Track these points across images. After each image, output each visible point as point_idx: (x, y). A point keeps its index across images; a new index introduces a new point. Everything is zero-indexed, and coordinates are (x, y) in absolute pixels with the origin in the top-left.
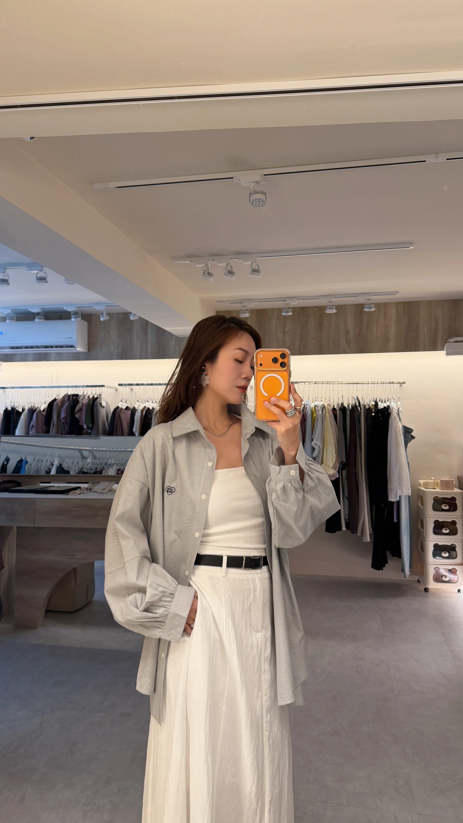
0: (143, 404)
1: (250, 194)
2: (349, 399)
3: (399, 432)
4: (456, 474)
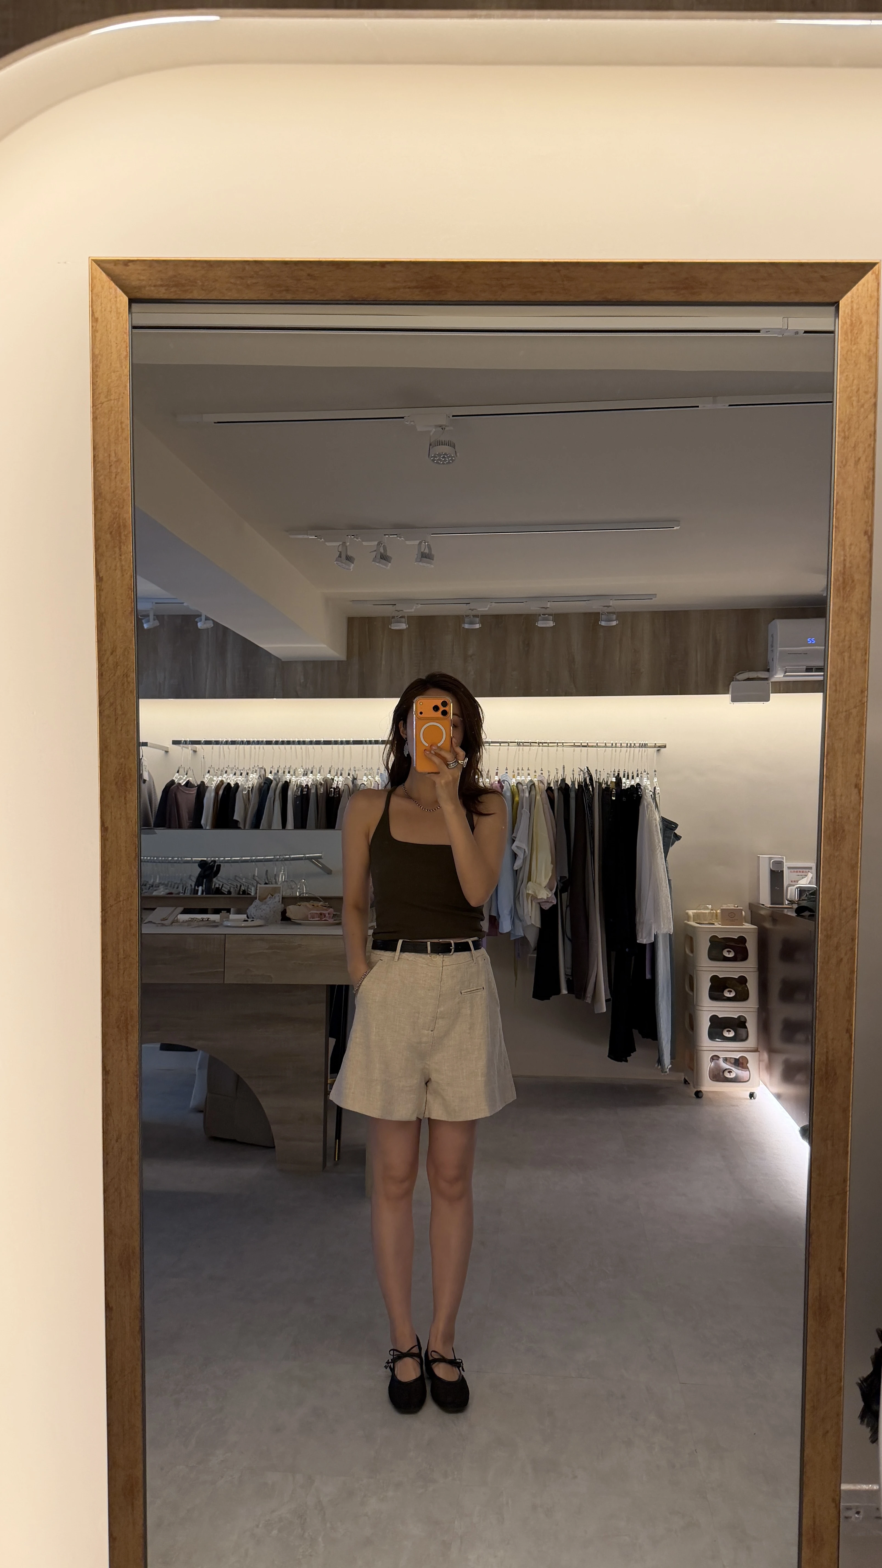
0: (218, 777)
1: (430, 445)
2: (574, 772)
3: (654, 829)
4: (747, 900)
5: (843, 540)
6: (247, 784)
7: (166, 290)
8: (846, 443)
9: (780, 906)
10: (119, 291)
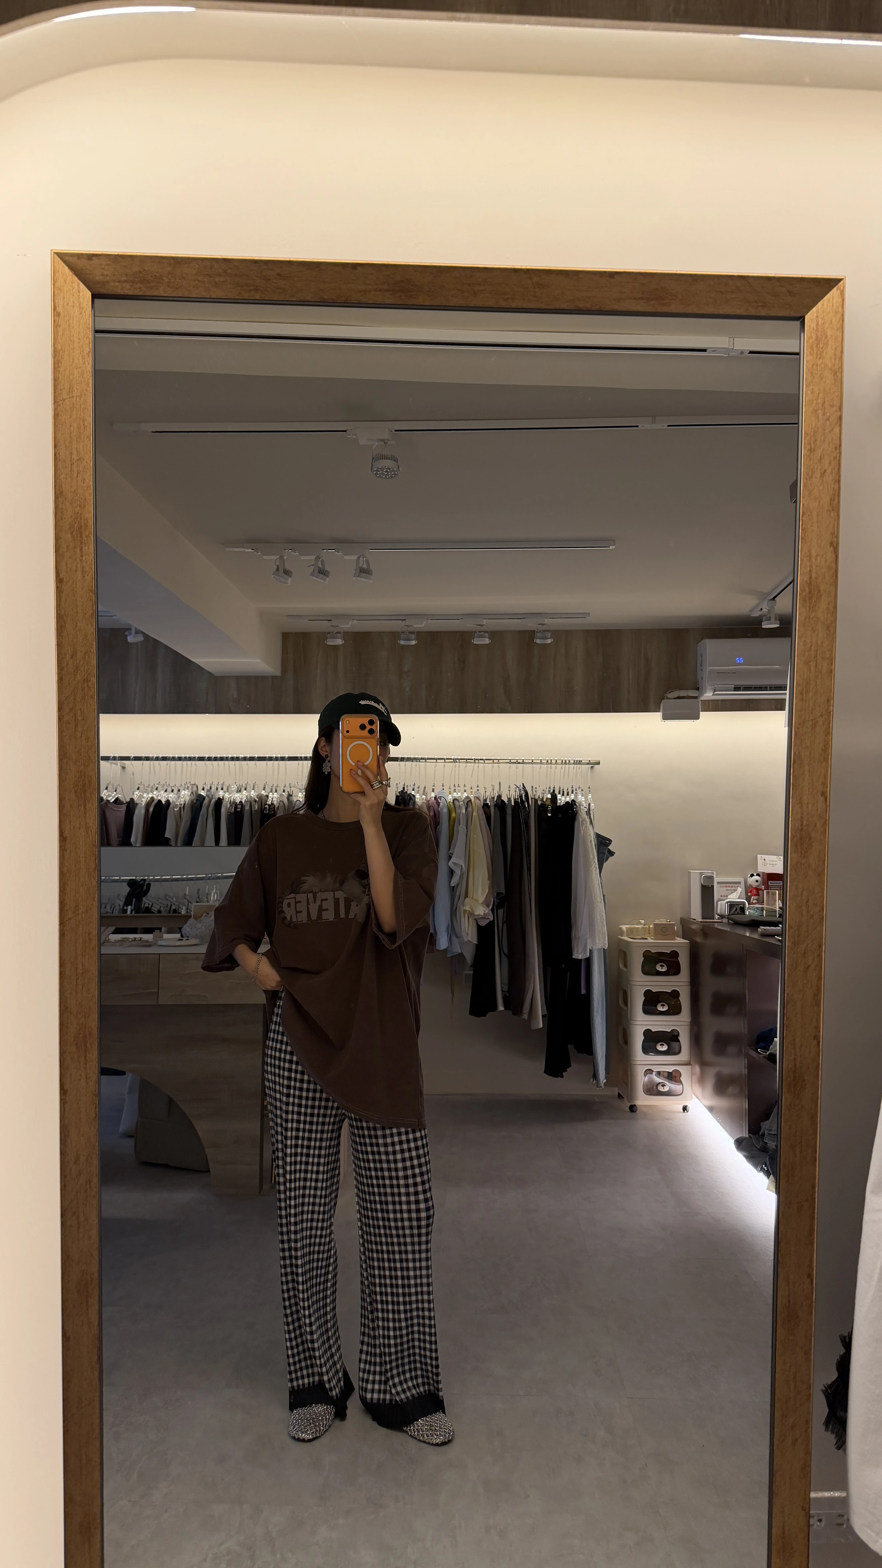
0: (148, 794)
1: (373, 459)
2: (511, 789)
3: (589, 845)
4: (678, 915)
5: (809, 551)
6: (179, 800)
7: (130, 286)
8: (812, 455)
9: (711, 920)
10: (82, 286)
